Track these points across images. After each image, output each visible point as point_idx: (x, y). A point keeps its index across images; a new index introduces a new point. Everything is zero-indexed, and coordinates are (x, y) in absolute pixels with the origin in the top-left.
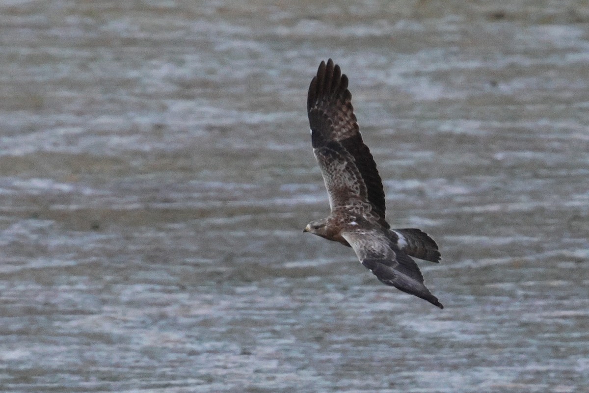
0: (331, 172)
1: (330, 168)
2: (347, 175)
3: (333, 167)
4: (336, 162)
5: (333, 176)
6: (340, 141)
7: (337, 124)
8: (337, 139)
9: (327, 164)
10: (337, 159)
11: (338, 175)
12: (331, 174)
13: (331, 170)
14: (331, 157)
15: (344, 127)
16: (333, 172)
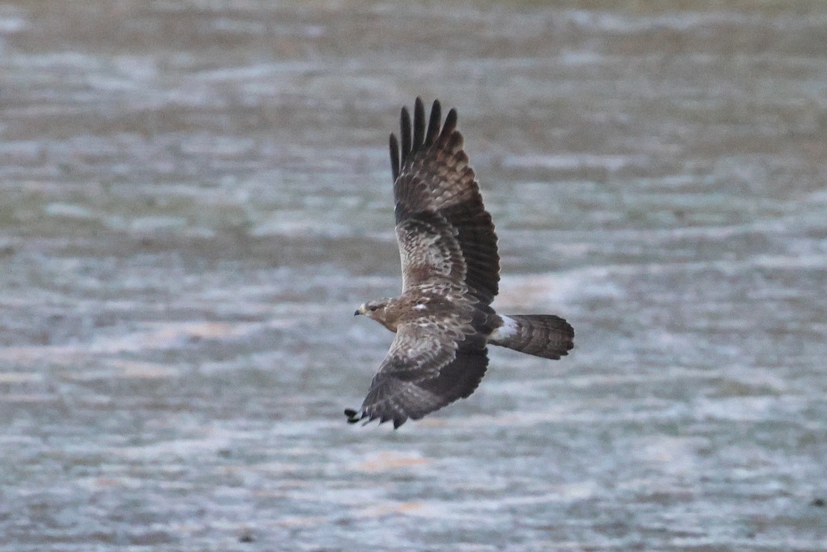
0: (410, 248)
1: (410, 243)
2: (435, 251)
3: (414, 243)
4: (422, 236)
5: (410, 253)
6: (438, 210)
7: (435, 186)
8: (434, 208)
9: (407, 240)
10: (426, 233)
11: (421, 251)
12: (409, 251)
13: (411, 245)
14: (417, 230)
15: (449, 189)
16: (413, 247)
